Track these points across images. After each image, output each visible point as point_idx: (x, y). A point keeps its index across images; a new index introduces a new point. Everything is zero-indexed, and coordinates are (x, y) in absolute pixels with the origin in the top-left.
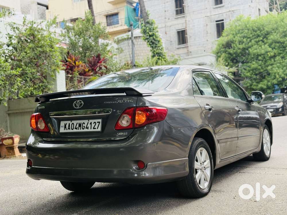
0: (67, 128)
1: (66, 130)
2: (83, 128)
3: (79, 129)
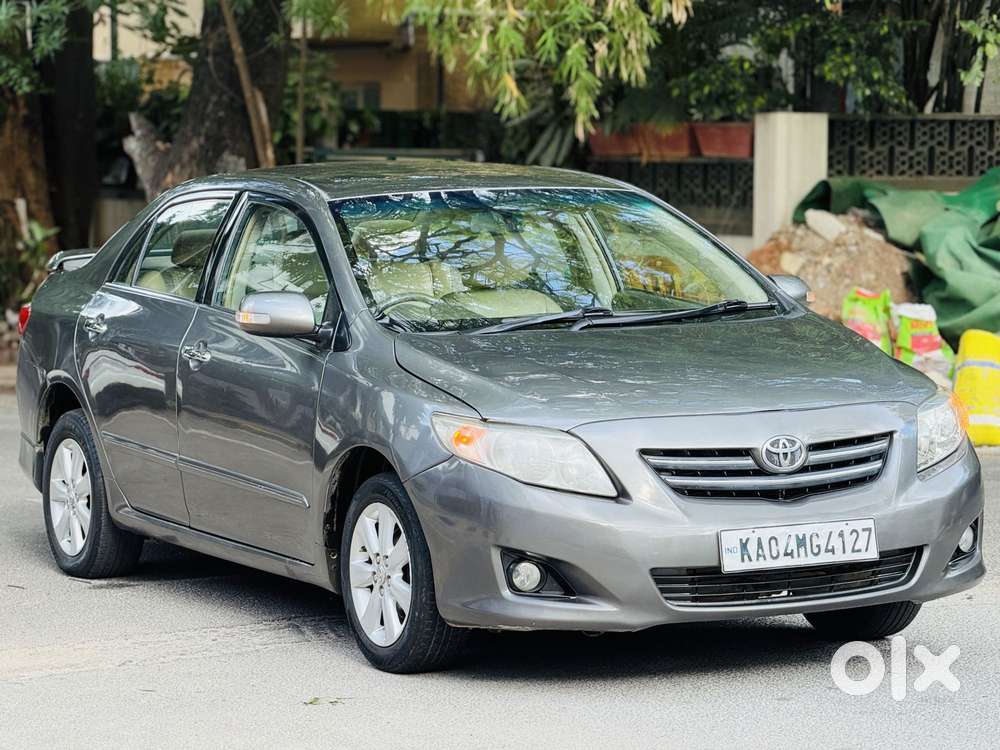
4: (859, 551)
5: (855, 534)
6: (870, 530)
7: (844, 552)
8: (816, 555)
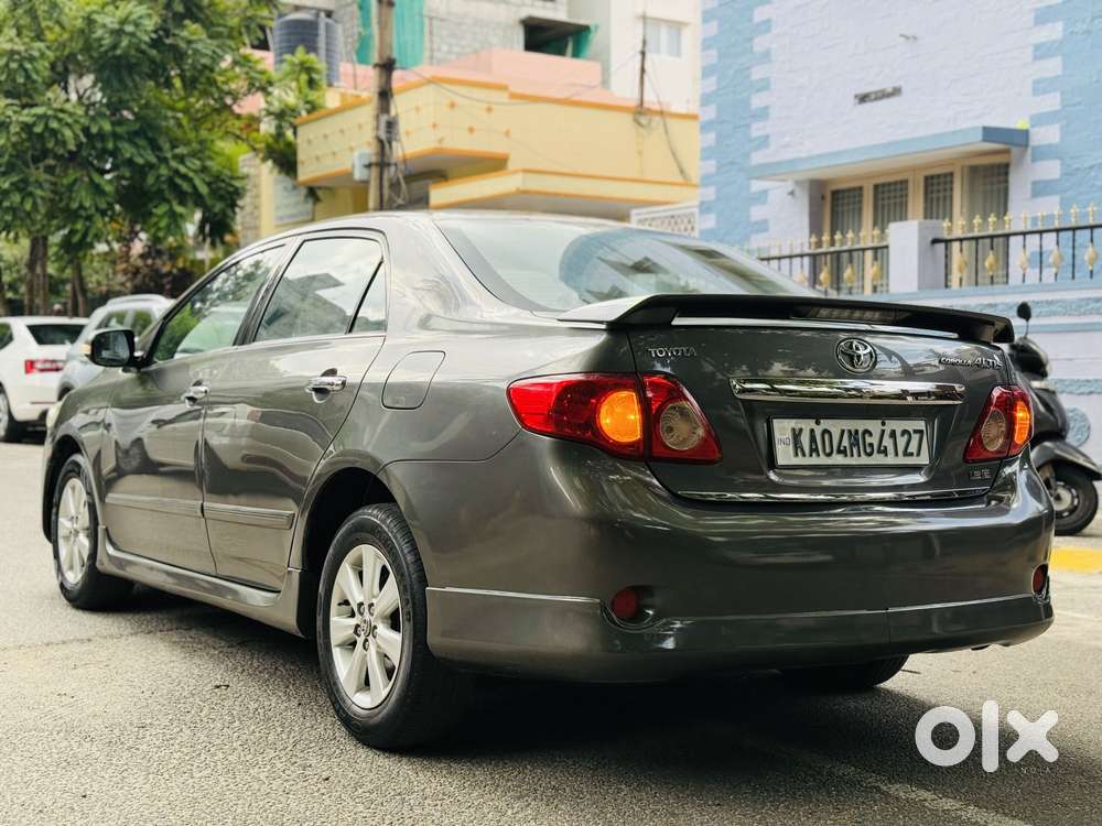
0: (807, 450)
1: (804, 455)
2: (868, 450)
3: (852, 455)
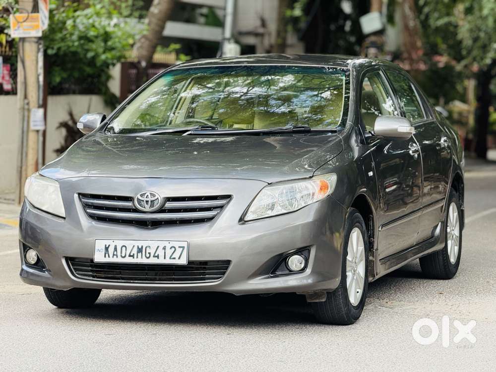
4: (174, 258)
5: (173, 249)
6: (183, 247)
7: (165, 258)
8: (148, 258)
